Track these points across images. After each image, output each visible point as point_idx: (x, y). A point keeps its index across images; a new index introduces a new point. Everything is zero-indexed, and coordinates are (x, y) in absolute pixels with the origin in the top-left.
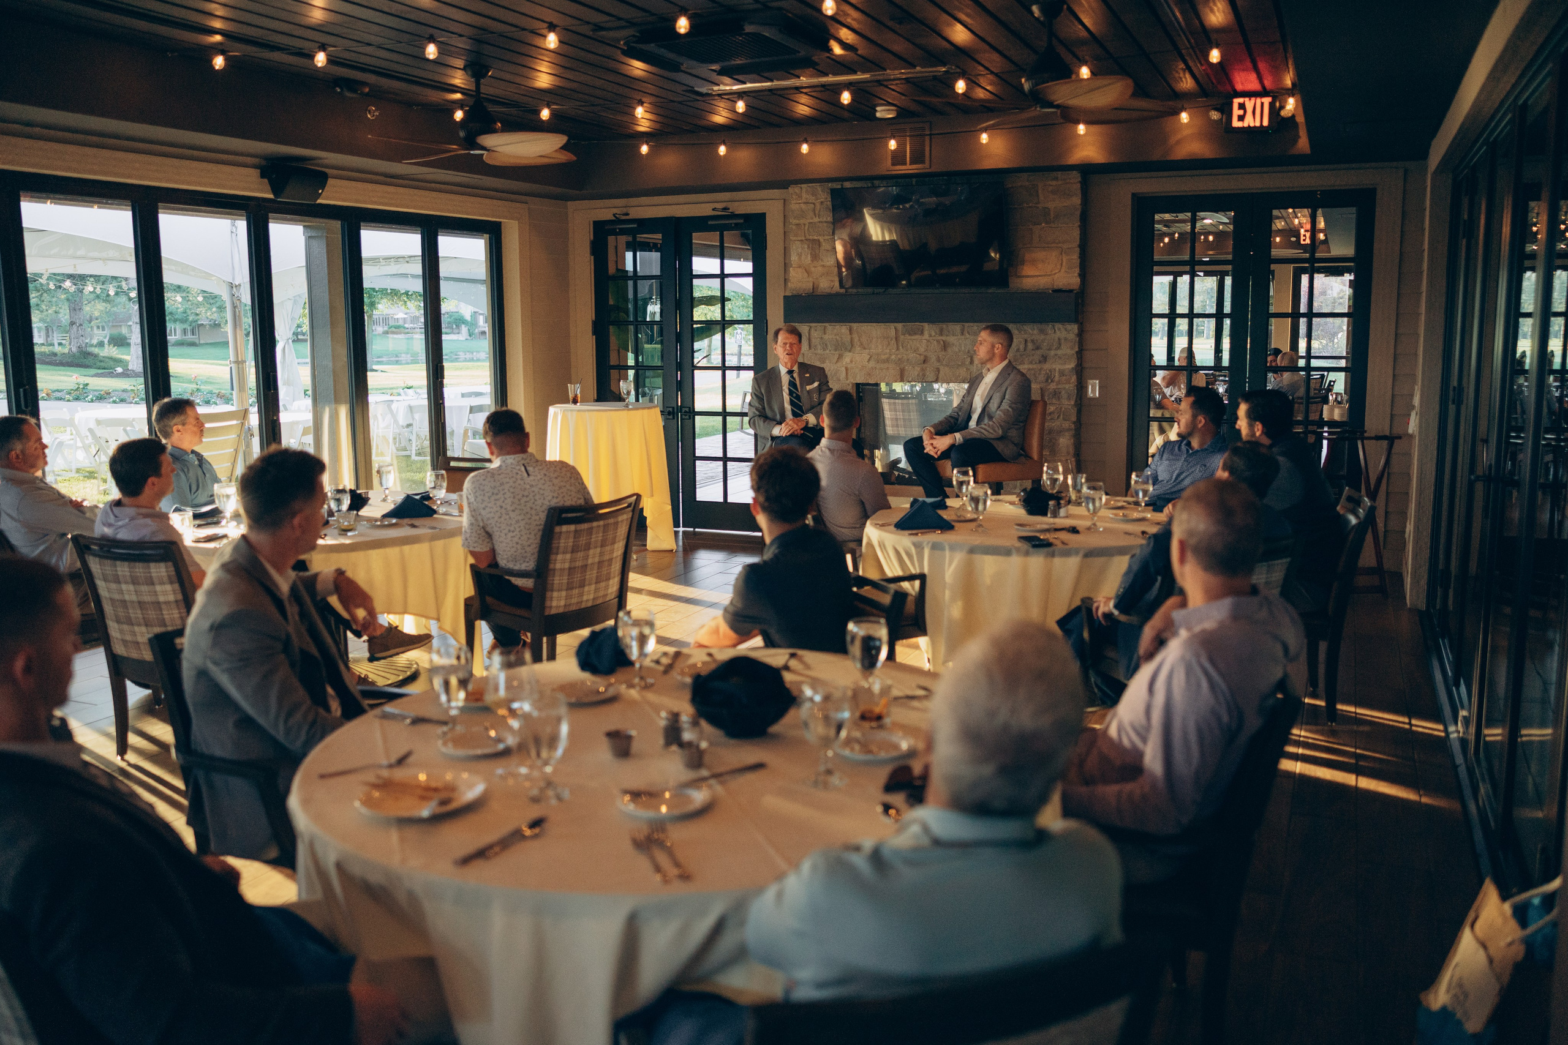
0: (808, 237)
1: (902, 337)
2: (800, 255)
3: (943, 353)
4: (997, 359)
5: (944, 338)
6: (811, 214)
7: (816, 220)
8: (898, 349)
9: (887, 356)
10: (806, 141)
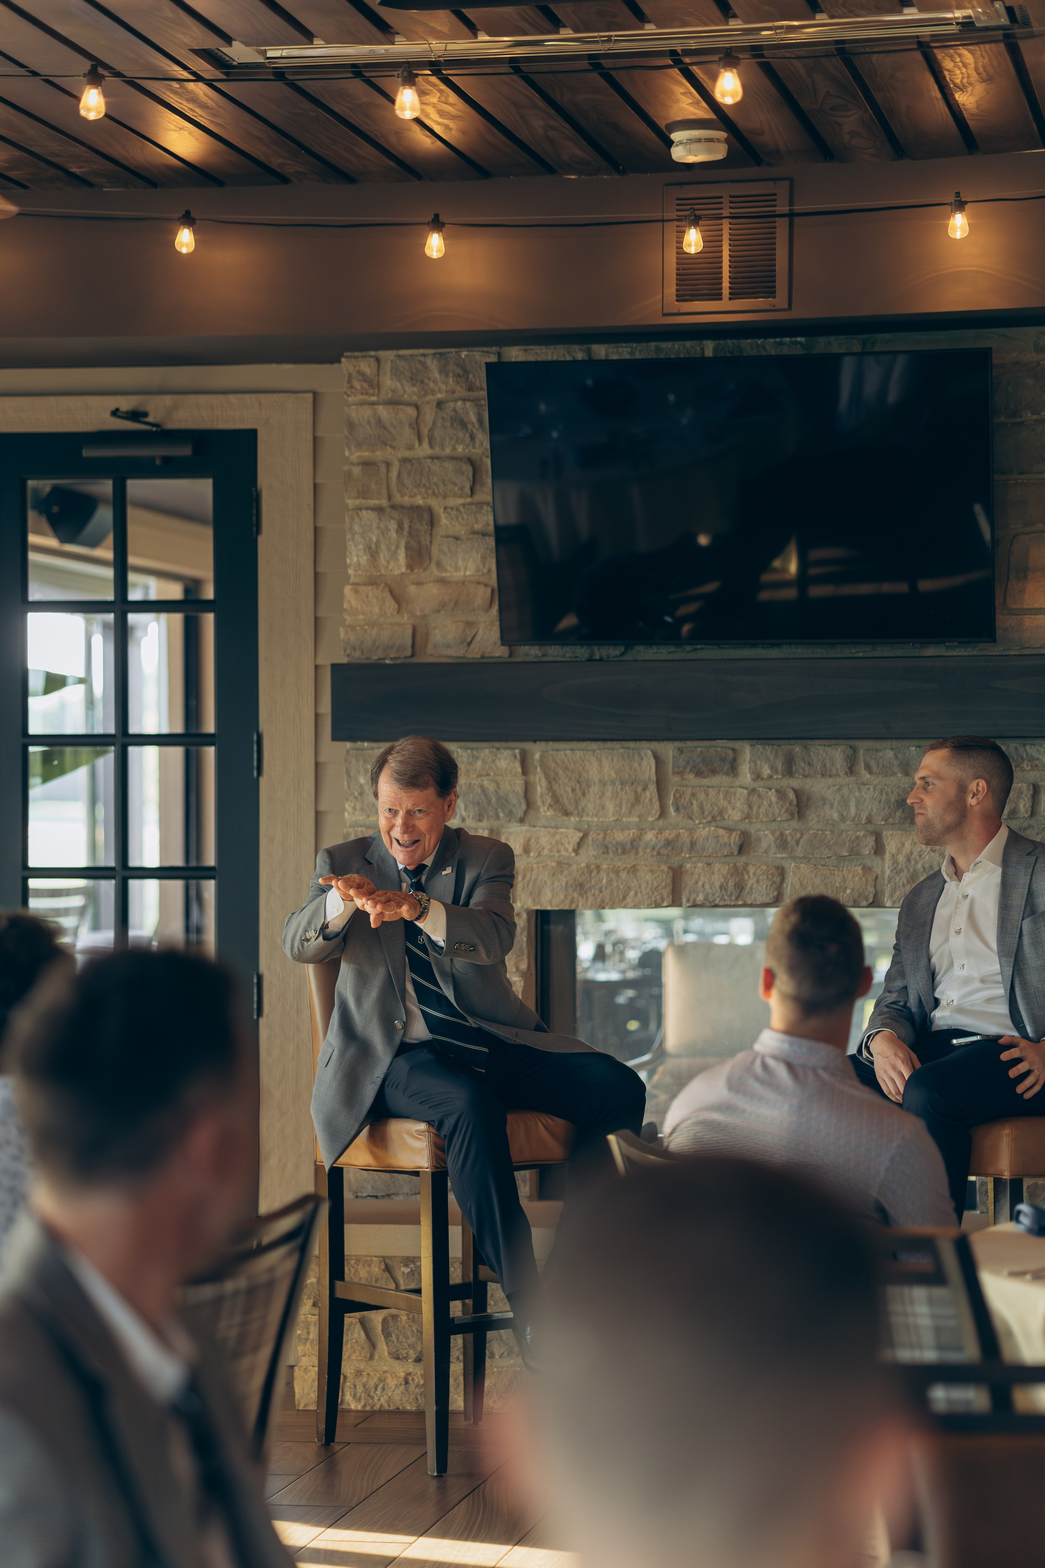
0: (398, 499)
1: (676, 779)
2: (373, 553)
3: (794, 824)
4: (975, 826)
5: (796, 783)
6: (408, 433)
7: (425, 450)
8: (663, 813)
9: (631, 833)
10: (437, 224)
